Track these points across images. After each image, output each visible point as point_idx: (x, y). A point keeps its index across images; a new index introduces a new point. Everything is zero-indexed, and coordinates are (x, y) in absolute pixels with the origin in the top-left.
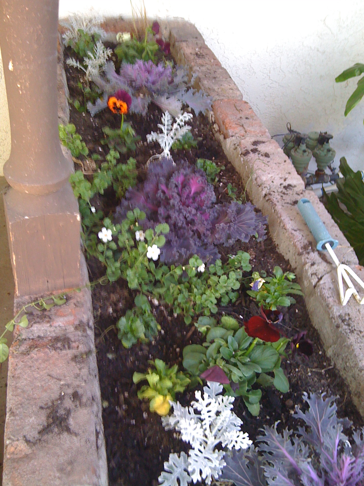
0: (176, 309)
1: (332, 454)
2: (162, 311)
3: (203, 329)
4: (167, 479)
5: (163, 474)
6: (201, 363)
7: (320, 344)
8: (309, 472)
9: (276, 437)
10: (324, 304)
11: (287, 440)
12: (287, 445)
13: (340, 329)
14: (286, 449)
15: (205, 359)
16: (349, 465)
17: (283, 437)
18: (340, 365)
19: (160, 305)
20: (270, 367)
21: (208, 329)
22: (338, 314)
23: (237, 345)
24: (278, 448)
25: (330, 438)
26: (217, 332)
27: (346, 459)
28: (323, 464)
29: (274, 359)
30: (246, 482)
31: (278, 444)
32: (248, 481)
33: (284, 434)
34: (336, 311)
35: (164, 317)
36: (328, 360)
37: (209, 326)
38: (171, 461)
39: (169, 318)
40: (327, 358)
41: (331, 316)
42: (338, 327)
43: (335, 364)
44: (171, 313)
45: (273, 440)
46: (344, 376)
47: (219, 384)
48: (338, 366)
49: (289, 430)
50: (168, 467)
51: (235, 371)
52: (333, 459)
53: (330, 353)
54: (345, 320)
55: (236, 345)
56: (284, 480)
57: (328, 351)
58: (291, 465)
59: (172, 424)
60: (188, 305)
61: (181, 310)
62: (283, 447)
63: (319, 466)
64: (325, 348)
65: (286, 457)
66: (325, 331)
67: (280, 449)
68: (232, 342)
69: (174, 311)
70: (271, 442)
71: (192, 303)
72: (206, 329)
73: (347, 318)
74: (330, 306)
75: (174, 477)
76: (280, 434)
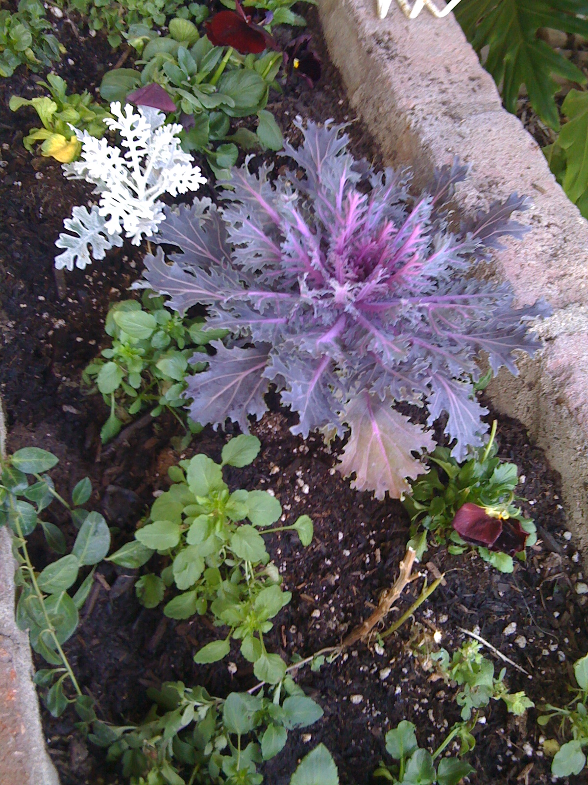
0: (92, 22)
1: (335, 198)
2: (68, 26)
3: (136, 42)
4: (72, 247)
5: (63, 236)
6: (131, 89)
7: (341, 89)
8: (296, 222)
9: (248, 179)
10: (351, 19)
11: (263, 181)
12: (265, 189)
13: (373, 55)
14: (263, 195)
15: (138, 83)
16: (357, 207)
17: (258, 178)
18: (368, 115)
19: (64, 17)
20: (250, 105)
21: (146, 42)
22: (371, 32)
23: (195, 66)
24: (251, 195)
25: (333, 176)
26: (161, 46)
27: (353, 197)
28: (319, 213)
29: (258, 91)
30: (200, 248)
31: (249, 189)
32: (203, 248)
33: (260, 173)
34: (369, 28)
35: (73, 37)
36: (353, 113)
37: (147, 38)
38: (76, 220)
39: (82, 39)
40: (352, 110)
41: (360, 36)
42: (370, 52)
43: (362, 117)
44: (85, 30)
45: (243, 184)
46: (375, 132)
47: (158, 111)
48: (368, 119)
49: (268, 165)
50: (72, 226)
51: (187, 96)
52: (335, 206)
53: (355, 101)
54: (383, 41)
55: (193, 65)
56: (255, 231)
57: (354, 98)
58: (270, 219)
59: (80, 172)
60: (113, 14)
61: (102, 24)
62: (258, 192)
63: (312, 219)
64: (348, 94)
65: (262, 208)
66: (349, 66)
67: (254, 196)
68: (186, 58)
69: (90, 25)
70: (239, 187)
71: (121, 10)
72: (142, 43)
73: (386, 38)
74: (360, 20)
75: (83, 241)
76: (254, 175)
